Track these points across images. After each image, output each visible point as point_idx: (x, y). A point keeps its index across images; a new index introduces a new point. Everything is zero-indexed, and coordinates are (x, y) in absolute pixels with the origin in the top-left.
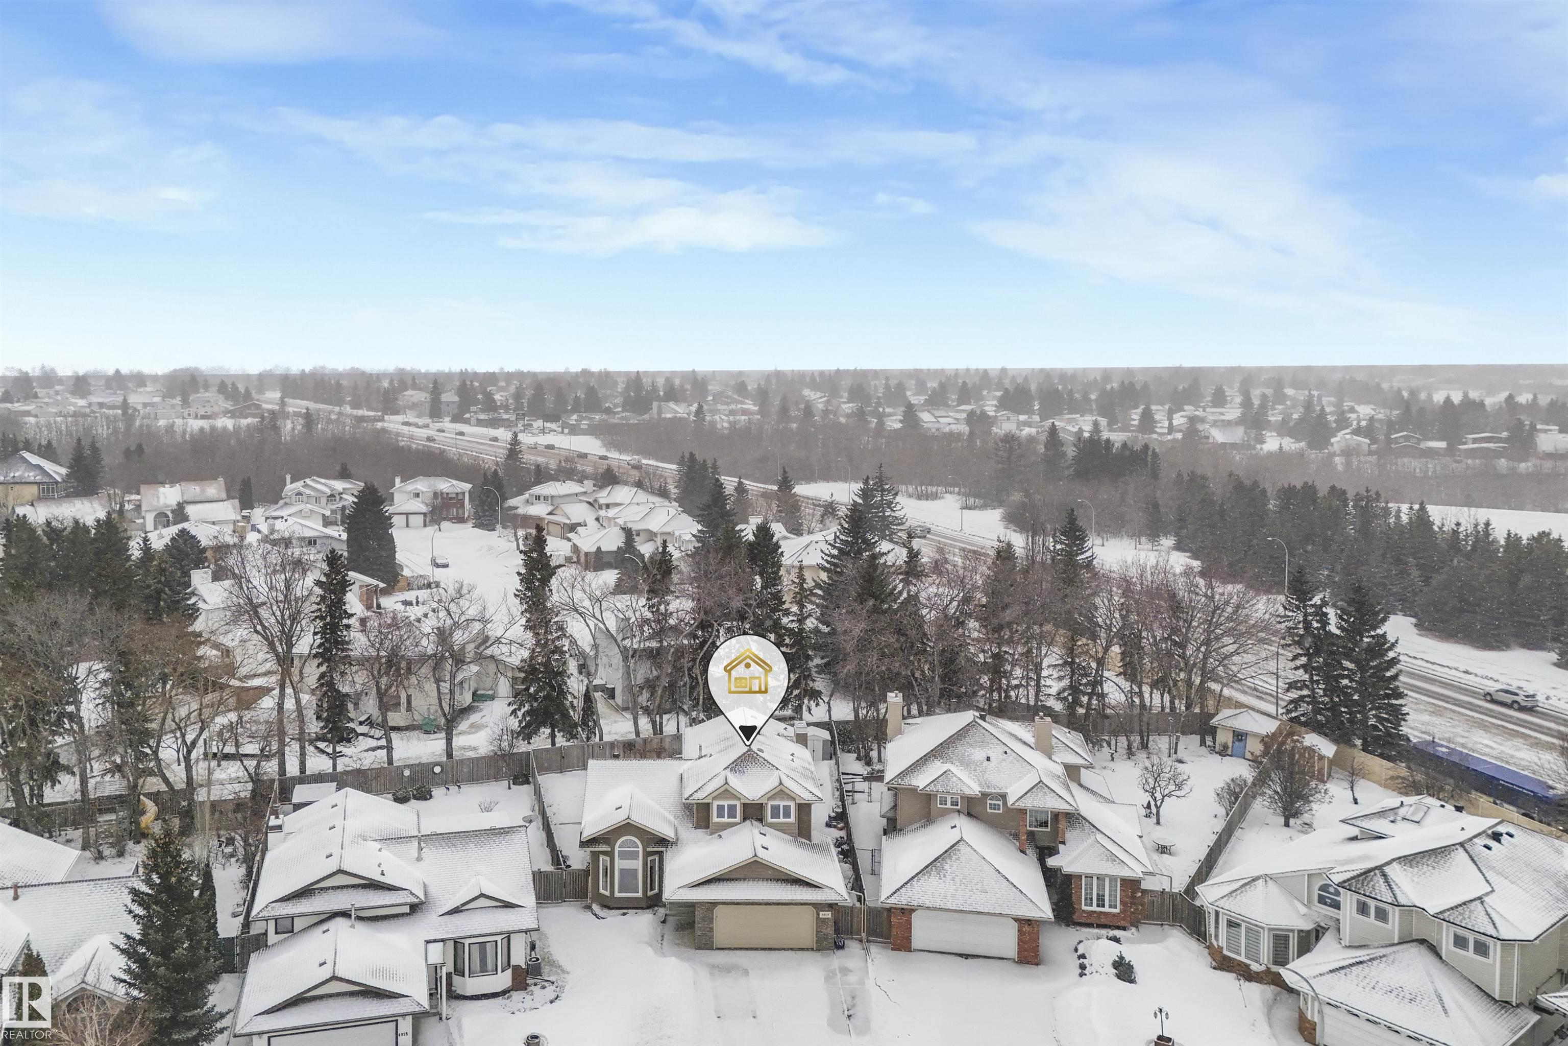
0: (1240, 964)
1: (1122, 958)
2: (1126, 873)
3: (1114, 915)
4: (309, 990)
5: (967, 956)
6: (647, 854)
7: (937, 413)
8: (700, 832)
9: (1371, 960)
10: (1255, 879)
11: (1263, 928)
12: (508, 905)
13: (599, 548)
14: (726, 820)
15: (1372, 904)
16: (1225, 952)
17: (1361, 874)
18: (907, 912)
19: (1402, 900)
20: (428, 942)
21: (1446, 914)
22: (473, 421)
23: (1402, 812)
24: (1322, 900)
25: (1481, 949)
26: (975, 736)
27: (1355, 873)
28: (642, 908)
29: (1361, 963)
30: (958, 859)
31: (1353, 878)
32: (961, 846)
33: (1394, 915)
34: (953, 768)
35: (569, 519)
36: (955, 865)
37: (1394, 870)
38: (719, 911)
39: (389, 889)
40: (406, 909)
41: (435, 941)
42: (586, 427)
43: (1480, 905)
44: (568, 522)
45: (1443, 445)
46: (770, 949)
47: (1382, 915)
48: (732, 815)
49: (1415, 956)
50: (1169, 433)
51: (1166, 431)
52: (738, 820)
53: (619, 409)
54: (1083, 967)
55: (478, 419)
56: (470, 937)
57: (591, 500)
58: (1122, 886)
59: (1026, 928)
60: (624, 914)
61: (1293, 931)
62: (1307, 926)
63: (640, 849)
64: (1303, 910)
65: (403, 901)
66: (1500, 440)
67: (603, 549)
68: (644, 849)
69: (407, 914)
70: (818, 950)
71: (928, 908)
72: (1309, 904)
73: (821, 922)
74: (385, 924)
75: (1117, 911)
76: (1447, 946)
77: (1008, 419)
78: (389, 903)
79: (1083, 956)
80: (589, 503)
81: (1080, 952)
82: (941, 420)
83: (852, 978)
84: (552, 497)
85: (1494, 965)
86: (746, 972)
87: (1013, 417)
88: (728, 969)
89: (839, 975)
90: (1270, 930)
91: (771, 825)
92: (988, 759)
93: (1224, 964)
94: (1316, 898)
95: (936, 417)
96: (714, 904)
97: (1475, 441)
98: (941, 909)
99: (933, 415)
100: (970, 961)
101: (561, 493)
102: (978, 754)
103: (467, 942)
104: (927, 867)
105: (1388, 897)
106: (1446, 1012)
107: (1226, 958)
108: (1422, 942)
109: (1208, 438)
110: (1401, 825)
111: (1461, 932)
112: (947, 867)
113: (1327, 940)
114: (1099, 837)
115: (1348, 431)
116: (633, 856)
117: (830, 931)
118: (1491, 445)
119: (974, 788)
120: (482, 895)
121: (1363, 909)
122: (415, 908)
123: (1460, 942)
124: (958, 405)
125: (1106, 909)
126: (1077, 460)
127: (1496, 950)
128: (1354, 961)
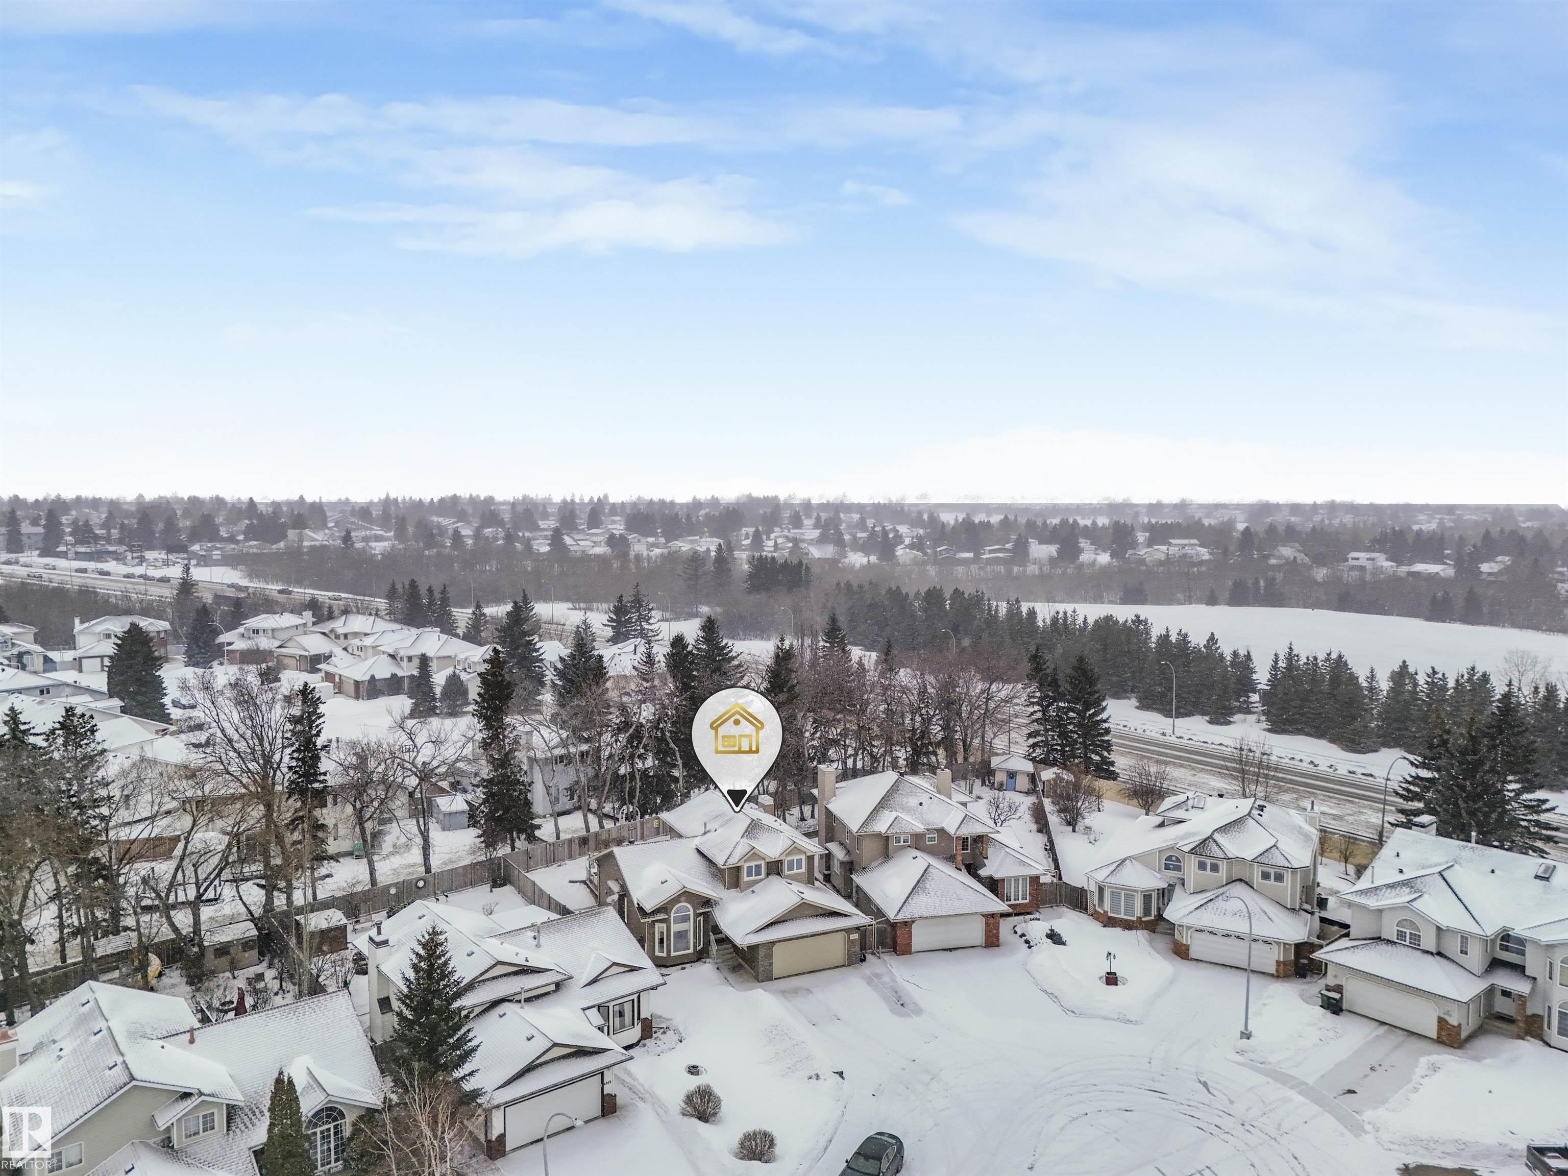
0: (1121, 920)
1: (1052, 930)
2: (1034, 872)
3: (1025, 905)
4: (538, 1058)
5: (950, 950)
6: (697, 915)
7: (577, 537)
8: (733, 892)
9: (1217, 897)
10: (1123, 861)
11: (1135, 891)
12: (633, 969)
13: (373, 677)
14: (753, 878)
15: (1209, 862)
16: (1110, 914)
17: (1201, 843)
18: (907, 924)
19: (1231, 856)
20: (584, 1009)
21: (1259, 859)
22: (71, 555)
23: (1190, 803)
24: (1167, 867)
25: (1279, 878)
26: (904, 788)
27: (1197, 843)
28: (694, 962)
29: (1211, 900)
30: (933, 879)
31: (1197, 846)
32: (931, 869)
33: (1223, 866)
34: (902, 815)
35: (306, 650)
36: (933, 883)
37: (1217, 836)
38: (776, 949)
39: (539, 972)
40: (553, 987)
41: (589, 1008)
42: (220, 557)
43: (1277, 851)
44: (306, 654)
45: (970, 555)
46: (813, 972)
47: (1215, 868)
48: (758, 873)
49: (1239, 889)
50: (775, 551)
51: (772, 549)
52: (763, 876)
53: (241, 537)
54: (1027, 942)
55: (77, 553)
56: (613, 1000)
57: (326, 631)
58: (1030, 882)
59: (991, 920)
60: (683, 969)
61: (1154, 890)
62: (1165, 885)
63: (691, 913)
64: (1158, 875)
65: (550, 981)
66: (1007, 550)
67: (377, 677)
68: (695, 913)
69: (554, 991)
70: (849, 965)
71: (926, 917)
72: (1160, 871)
73: (851, 943)
74: (545, 999)
75: (1027, 901)
76: (1257, 879)
77: (639, 541)
78: (544, 983)
79: (1023, 935)
80: (324, 634)
81: (1019, 933)
82: (580, 542)
83: (886, 979)
84: (273, 630)
85: (1287, 887)
86: (809, 991)
87: (643, 540)
88: (795, 991)
89: (876, 980)
90: (1142, 892)
91: (788, 877)
92: (921, 804)
93: (1110, 922)
94: (1163, 866)
95: (576, 541)
96: (773, 943)
97: (991, 552)
98: (935, 917)
99: (573, 538)
100: (953, 952)
101: (284, 626)
102: (913, 802)
103: (611, 1005)
104: (914, 888)
105: (1220, 854)
106: (1270, 919)
107: (1110, 918)
108: (1241, 880)
109: (807, 554)
110: (1192, 811)
111: (1266, 869)
112: (928, 886)
113: (1178, 892)
114: (1007, 850)
115: (903, 546)
116: (686, 919)
117: (857, 948)
118: (1001, 555)
119: (920, 828)
120: (614, 964)
121: (1202, 866)
122: (558, 985)
123: (1265, 876)
124: (589, 528)
125: (1021, 901)
126: (751, 576)
127: (1288, 876)
128: (1206, 900)
